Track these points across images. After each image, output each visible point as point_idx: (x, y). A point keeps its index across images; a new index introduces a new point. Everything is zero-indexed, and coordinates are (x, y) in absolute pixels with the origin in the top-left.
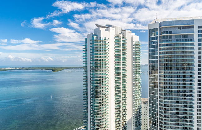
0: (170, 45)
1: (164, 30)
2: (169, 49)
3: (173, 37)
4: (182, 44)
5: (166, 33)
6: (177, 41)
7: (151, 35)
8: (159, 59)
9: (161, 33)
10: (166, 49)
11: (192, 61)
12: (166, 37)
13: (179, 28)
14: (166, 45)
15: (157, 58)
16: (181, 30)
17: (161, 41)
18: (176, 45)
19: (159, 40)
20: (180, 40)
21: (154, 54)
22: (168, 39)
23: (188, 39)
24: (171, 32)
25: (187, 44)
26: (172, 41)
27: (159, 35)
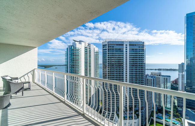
0: (112, 53)
1: (110, 46)
2: (112, 55)
3: (114, 50)
4: (118, 53)
5: (111, 47)
6: (116, 51)
7: (103, 48)
8: (107, 61)
9: (108, 47)
10: (111, 55)
11: (123, 62)
12: (111, 49)
13: (117, 45)
14: (111, 53)
15: (106, 60)
16: (118, 46)
17: (108, 51)
18: (115, 53)
19: (107, 50)
20: (117, 51)
21: (105, 58)
22: (112, 50)
23: (121, 50)
24: (113, 47)
25: (121, 53)
26: (113, 51)
27: (107, 48)
